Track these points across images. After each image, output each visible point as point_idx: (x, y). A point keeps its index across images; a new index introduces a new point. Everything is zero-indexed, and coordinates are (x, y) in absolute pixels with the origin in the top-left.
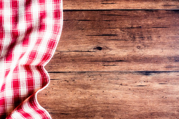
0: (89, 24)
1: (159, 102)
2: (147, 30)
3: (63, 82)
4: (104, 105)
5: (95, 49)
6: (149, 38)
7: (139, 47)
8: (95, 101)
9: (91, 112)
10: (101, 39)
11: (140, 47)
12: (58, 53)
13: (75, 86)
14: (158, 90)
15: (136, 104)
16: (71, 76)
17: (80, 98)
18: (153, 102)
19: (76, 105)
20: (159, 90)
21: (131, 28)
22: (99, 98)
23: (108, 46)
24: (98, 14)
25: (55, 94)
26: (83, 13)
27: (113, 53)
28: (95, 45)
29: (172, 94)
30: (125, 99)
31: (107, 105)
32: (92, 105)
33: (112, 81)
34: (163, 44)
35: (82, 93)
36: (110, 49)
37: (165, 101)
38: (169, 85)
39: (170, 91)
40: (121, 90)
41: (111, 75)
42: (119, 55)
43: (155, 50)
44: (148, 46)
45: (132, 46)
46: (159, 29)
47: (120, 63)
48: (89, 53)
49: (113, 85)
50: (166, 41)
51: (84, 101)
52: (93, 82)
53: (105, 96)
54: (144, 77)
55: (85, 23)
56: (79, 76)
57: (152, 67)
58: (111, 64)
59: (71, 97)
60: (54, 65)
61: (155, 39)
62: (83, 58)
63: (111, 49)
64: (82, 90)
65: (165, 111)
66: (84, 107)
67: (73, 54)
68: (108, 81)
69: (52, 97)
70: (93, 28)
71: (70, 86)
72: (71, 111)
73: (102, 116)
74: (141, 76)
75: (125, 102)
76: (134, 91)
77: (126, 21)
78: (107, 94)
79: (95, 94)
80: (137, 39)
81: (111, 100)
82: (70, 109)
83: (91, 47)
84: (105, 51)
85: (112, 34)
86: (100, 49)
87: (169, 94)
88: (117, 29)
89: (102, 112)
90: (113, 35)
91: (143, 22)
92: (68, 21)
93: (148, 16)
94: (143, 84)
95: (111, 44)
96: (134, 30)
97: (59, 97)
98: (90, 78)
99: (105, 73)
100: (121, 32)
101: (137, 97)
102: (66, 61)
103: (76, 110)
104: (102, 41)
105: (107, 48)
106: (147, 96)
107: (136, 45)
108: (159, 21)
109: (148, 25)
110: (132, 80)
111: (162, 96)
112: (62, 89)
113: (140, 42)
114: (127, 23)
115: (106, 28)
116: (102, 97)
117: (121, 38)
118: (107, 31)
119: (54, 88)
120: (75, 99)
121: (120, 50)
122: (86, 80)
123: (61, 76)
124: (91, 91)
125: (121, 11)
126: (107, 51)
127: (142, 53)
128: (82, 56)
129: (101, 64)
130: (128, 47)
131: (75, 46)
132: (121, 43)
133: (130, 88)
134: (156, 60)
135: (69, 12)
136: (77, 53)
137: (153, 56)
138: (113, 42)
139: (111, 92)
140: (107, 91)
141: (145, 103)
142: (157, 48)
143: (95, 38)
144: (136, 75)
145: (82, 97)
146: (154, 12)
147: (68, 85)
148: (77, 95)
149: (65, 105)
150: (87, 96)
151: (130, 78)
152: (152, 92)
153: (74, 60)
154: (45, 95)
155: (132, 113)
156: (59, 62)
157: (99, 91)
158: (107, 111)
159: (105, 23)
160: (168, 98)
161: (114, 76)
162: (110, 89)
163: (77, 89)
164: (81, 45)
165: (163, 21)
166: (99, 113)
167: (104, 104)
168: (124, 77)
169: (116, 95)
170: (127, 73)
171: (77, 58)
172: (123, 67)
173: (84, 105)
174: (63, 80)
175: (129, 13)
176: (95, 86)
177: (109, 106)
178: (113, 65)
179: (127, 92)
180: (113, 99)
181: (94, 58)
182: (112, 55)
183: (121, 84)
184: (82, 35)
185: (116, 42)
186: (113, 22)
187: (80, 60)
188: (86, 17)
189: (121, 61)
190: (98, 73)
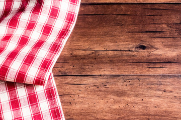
0: (130, 19)
3: (92, 88)
4: (144, 117)
5: (137, 48)
8: (132, 112)
10: (145, 36)
12: (92, 53)
13: (107, 92)
16: (102, 80)
17: (113, 107)
21: (180, 24)
22: (137, 108)
23: (153, 44)
24: (140, 8)
25: (82, 102)
26: (122, 7)
27: (159, 53)
28: (137, 44)
30: (170, 110)
33: (153, 86)
35: (115, 102)
36: (155, 48)
40: (164, 97)
41: (152, 80)
42: (167, 55)
47: (168, 65)
48: (130, 53)
49: (155, 92)
51: (118, 112)
52: (129, 87)
53: (144, 105)
55: (125, 17)
56: (112, 80)
58: (158, 66)
59: (102, 106)
60: (87, 67)
62: (124, 59)
63: (157, 49)
64: (115, 97)
66: (118, 119)
67: (111, 53)
68: (148, 86)
69: (78, 106)
70: (134, 24)
71: (101, 93)
75: (171, 112)
77: (173, 16)
78: (147, 103)
79: (132, 103)
81: (152, 110)
83: (132, 45)
84: (149, 50)
85: (158, 30)
86: (143, 48)
88: (163, 25)
90: (158, 32)
92: (104, 16)
95: (157, 43)
97: (86, 106)
98: (125, 83)
99: (144, 77)
100: (168, 28)
102: (102, 62)
104: (146, 38)
105: (152, 47)
110: (177, 86)
112: (90, 96)
114: (175, 19)
115: (150, 24)
116: (141, 107)
117: (168, 35)
118: (152, 28)
119: (81, 95)
120: (107, 109)
121: (167, 49)
122: (120, 85)
123: (90, 81)
124: (127, 99)
125: (166, 5)
126: (152, 50)
128: (122, 56)
129: (145, 66)
130: (177, 45)
132: (169, 41)
133: (176, 95)
135: (105, 6)
136: (116, 52)
138: (159, 40)
139: (153, 100)
140: (147, 99)
143: (137, 35)
145: (116, 106)
147: (98, 91)
148: (109, 104)
149: (94, 117)
150: (122, 106)
153: (112, 61)
154: (69, 104)
156: (93, 63)
157: (137, 100)
159: (149, 19)
161: (156, 80)
162: (150, 97)
163: (109, 96)
164: (120, 44)
167: (144, 115)
168: (168, 82)
169: (158, 104)
170: (171, 77)
171: (116, 59)
172: (172, 69)
173: (118, 116)
174: (92, 85)
175: (176, 7)
176: (132, 93)
177: (150, 117)
178: (160, 67)
179: (172, 100)
180: (155, 109)
181: (136, 58)
182: (158, 55)
183: (165, 91)
184: (122, 31)
185: (163, 40)
186: (158, 17)
187: (119, 61)
188: (126, 11)
189: (169, 62)
190: (135, 77)
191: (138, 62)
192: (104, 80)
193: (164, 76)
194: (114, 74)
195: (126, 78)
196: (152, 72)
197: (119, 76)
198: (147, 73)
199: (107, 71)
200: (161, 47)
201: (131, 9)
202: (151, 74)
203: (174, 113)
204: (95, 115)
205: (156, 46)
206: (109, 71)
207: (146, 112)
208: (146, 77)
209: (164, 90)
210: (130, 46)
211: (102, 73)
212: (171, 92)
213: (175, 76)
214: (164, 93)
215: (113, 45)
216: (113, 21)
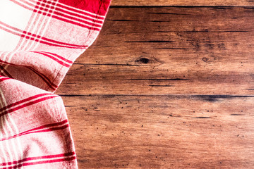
0: (129, 26)
1: (232, 143)
2: (217, 34)
3: (78, 111)
4: (144, 147)
5: (138, 61)
6: (221, 46)
7: (205, 60)
8: (129, 141)
9: (122, 158)
10: (147, 47)
11: (207, 59)
12: (81, 67)
13: (98, 116)
14: (229, 124)
15: (195, 146)
16: (92, 101)
17: (105, 135)
18: (222, 143)
19: (98, 147)
20: (232, 125)
21: (193, 32)
22: (135, 137)
23: (157, 57)
24: (143, 12)
26: (121, 11)
27: (166, 68)
28: (138, 56)
29: (251, 130)
30: (177, 138)
31: (147, 147)
32: (123, 147)
33: (156, 109)
34: (243, 54)
35: (107, 129)
36: (161, 62)
37: (242, 142)
38: (246, 117)
39: (250, 126)
40: (170, 123)
41: (156, 101)
42: (175, 70)
43: (230, 64)
44: (220, 58)
45: (195, 58)
46: (235, 34)
47: (176, 83)
48: (128, 67)
49: (158, 116)
50: (247, 51)
51: (111, 141)
52: (126, 111)
53: (144, 132)
54: (206, 105)
55: (123, 24)
56: (104, 101)
57: (227, 89)
58: (163, 84)
59: (91, 133)
60: (74, 85)
61: (229, 47)
62: (120, 75)
63: (162, 62)
64: (108, 123)
65: (243, 158)
66: (111, 150)
67: (104, 68)
68: (150, 109)
70: (135, 31)
71: (90, 117)
72: (90, 156)
73: (140, 165)
74: (201, 102)
75: (178, 142)
76: (192, 126)
77: (185, 23)
78: (148, 130)
79: (129, 130)
80: (203, 48)
81: (154, 139)
82: (88, 153)
83: (131, 58)
84: (153, 64)
85: (164, 40)
86: (145, 61)
87: (248, 130)
88: (172, 34)
89: (140, 158)
90: (164, 42)
91: (210, 24)
93: (218, 15)
94: (206, 114)
95: (163, 55)
96: (197, 35)
98: (121, 105)
99: (145, 98)
100: (178, 37)
101: (196, 135)
102: (93, 79)
103: (98, 154)
104: (149, 50)
105: (157, 60)
106: (213, 134)
107: (201, 57)
108: (234, 22)
109: (218, 28)
110: (187, 108)
111: (237, 133)
112: (76, 121)
113: (207, 53)
114: (187, 25)
115: (154, 32)
116: (140, 135)
117: (177, 46)
118: (157, 36)
120: (97, 137)
121: (176, 63)
122: (115, 108)
123: (76, 102)
124: (122, 125)
125: (177, 9)
126: (156, 64)
127: (210, 68)
128: (118, 71)
129: (147, 83)
130: (188, 58)
131: (107, 56)
132: (179, 53)
133: (185, 120)
134: (233, 78)
136: (110, 66)
137: (227, 73)
138: (165, 51)
139: (155, 127)
140: (148, 125)
141: (210, 145)
142: (234, 61)
143: (138, 46)
144: (193, 101)
145: (108, 134)
146: (227, 10)
147: (86, 115)
148: (99, 131)
149: (81, 147)
150: (116, 133)
151: (185, 105)
152: (220, 127)
153: (105, 78)
155: (188, 161)
156: (82, 80)
157: (136, 126)
158: (147, 157)
159: (154, 25)
160: (247, 136)
161: (160, 101)
162: (153, 122)
163: (100, 121)
164: (117, 56)
165: (241, 23)
166: (135, 160)
167: (144, 145)
168: (175, 104)
169: (162, 131)
170: (179, 98)
171: (110, 75)
172: (181, 88)
173: (111, 147)
174: (79, 107)
175: (189, 11)
176: (129, 117)
177: (152, 148)
178: (166, 86)
179: (180, 127)
180: (158, 138)
181: (136, 74)
182: (164, 70)
183: (171, 115)
184: (119, 41)
185: (171, 52)
186: (165, 24)
187: (115, 78)
188: (125, 16)
189: (178, 79)
190: (134, 98)
191: (138, 79)
192: (95, 101)
193: (170, 97)
194: (107, 93)
195: (121, 98)
196: (155, 91)
197: (113, 96)
198: (149, 93)
199: (99, 90)
200: (168, 60)
201: (131, 13)
202: (154, 94)
203: (182, 143)
204: (82, 145)
205: (161, 60)
206: (101, 90)
207: (146, 141)
208: (148, 98)
209: (170, 113)
210: (128, 59)
211: (93, 93)
212: (179, 116)
213: (185, 97)
214: (170, 117)
215: (107, 58)
216: (109, 28)
